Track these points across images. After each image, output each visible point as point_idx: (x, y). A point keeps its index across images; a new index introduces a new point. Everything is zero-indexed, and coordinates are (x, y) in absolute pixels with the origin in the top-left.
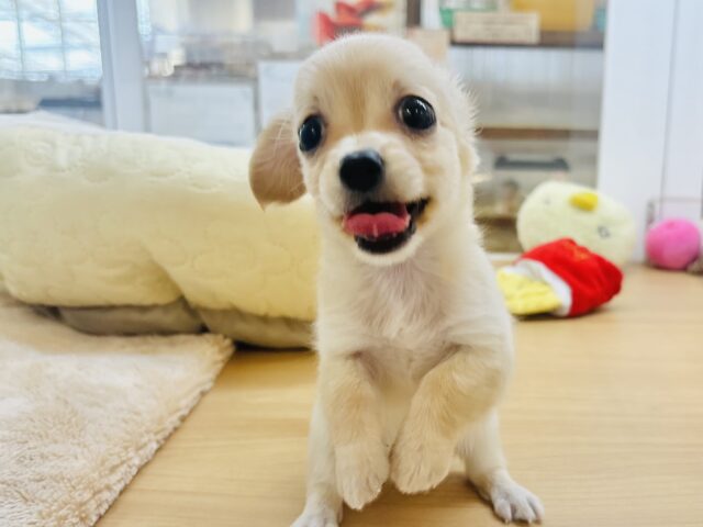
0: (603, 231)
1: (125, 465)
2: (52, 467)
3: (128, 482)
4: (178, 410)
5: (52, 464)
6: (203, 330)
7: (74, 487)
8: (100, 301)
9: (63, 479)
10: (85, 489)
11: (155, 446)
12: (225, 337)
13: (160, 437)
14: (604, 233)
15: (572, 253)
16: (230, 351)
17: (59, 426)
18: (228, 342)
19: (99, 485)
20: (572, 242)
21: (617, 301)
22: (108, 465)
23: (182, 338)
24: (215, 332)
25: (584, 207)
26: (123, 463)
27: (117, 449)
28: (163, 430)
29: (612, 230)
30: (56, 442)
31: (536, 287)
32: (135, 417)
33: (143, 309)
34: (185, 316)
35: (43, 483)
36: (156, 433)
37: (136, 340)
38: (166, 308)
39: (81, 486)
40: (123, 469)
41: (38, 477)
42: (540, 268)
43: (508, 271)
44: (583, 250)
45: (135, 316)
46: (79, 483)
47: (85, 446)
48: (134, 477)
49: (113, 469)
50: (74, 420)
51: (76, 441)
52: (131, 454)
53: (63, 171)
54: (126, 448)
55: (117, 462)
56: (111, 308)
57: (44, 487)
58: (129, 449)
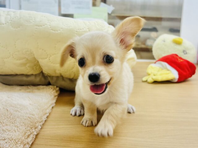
0: (184, 52)
1: (32, 135)
2: (8, 135)
3: (33, 141)
4: (46, 114)
5: (7, 133)
6: (49, 84)
7: (17, 143)
8: (13, 73)
9: (12, 139)
10: (21, 143)
11: (40, 127)
12: (57, 87)
13: (41, 124)
14: (185, 52)
15: (177, 59)
16: (59, 92)
17: (7, 119)
18: (58, 89)
19: (25, 142)
20: (177, 55)
21: (194, 77)
22: (27, 134)
23: (41, 87)
24: (53, 85)
25: (178, 43)
26: (31, 133)
27: (29, 128)
28: (42, 121)
29: (187, 51)
30: (7, 125)
31: (165, 71)
32: (33, 116)
33: (27, 76)
34: (43, 79)
35: (6, 141)
36: (40, 122)
37: (24, 87)
38: (36, 75)
39: (19, 142)
40: (32, 136)
41: (3, 138)
42: (165, 64)
43: (153, 65)
44: (181, 58)
45: (25, 78)
46: (18, 141)
47: (17, 127)
48: (35, 139)
49: (29, 136)
50: (11, 116)
51: (14, 125)
52: (34, 130)
53: (3, 24)
54: (31, 128)
55: (29, 133)
56: (16, 75)
57: (6, 143)
58: (33, 128)
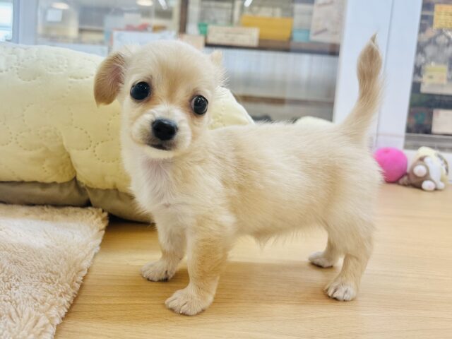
6: (87, 204)
8: (14, 178)
12: (103, 211)
16: (106, 223)
18: (105, 215)
23: (72, 209)
24: (96, 207)
33: (44, 185)
34: (76, 194)
37: (36, 209)
38: (62, 185)
45: (38, 191)
56: (22, 183)
